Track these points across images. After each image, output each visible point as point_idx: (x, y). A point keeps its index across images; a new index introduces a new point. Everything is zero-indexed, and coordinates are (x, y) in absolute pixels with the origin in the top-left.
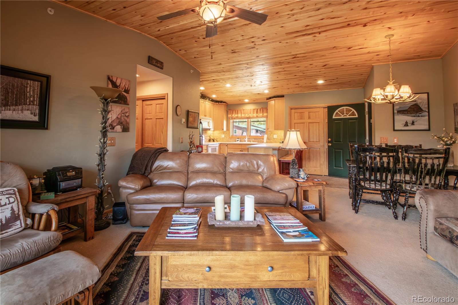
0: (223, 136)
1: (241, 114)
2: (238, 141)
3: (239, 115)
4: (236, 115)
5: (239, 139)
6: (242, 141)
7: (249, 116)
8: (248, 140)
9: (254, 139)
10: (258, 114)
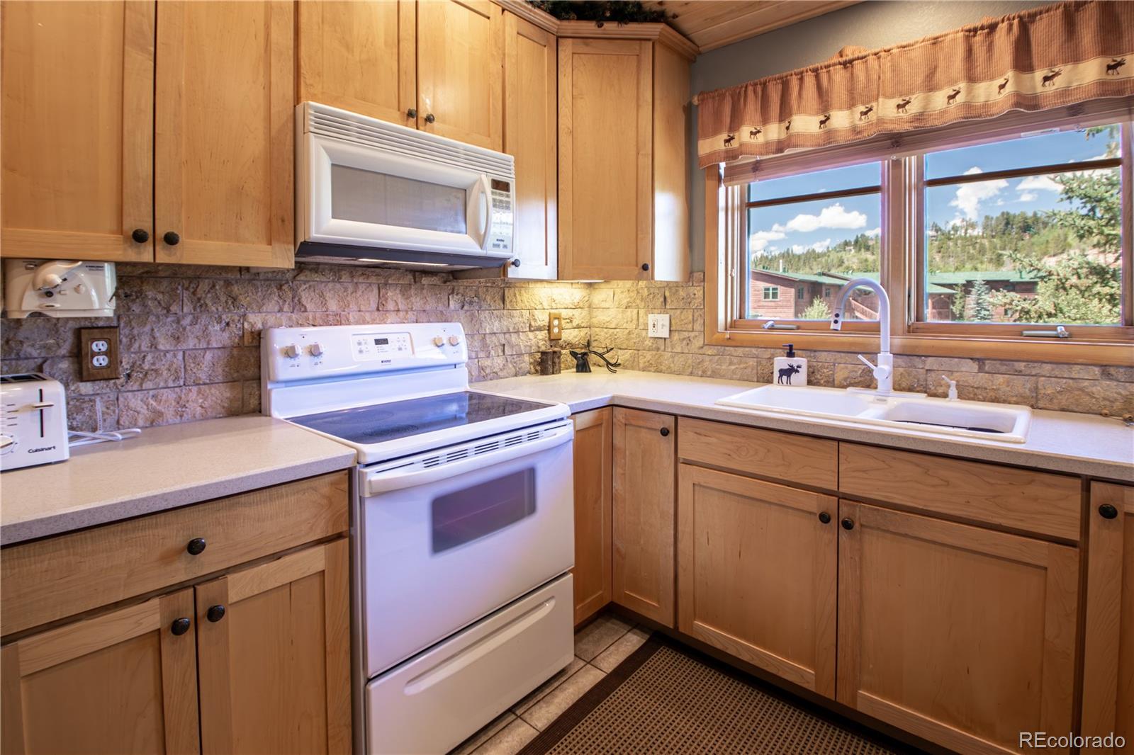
0: (658, 324)
1: (825, 107)
2: (788, 372)
3: (806, 123)
4: (774, 132)
5: (800, 361)
6: (836, 382)
7: (922, 114)
8: (909, 375)
9: (980, 361)
10: (1033, 78)
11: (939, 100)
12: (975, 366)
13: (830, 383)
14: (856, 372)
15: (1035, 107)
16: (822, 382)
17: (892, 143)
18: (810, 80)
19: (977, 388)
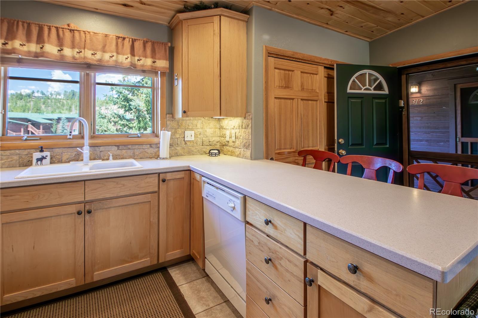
2: (40, 160)
5: (46, 153)
6: (63, 161)
7: (101, 60)
8: (94, 154)
9: (118, 146)
10: (135, 59)
11: (107, 56)
12: (116, 148)
13: (60, 161)
14: (72, 155)
15: (135, 68)
16: (56, 162)
17: (87, 67)
18: (54, 31)
19: (117, 155)
